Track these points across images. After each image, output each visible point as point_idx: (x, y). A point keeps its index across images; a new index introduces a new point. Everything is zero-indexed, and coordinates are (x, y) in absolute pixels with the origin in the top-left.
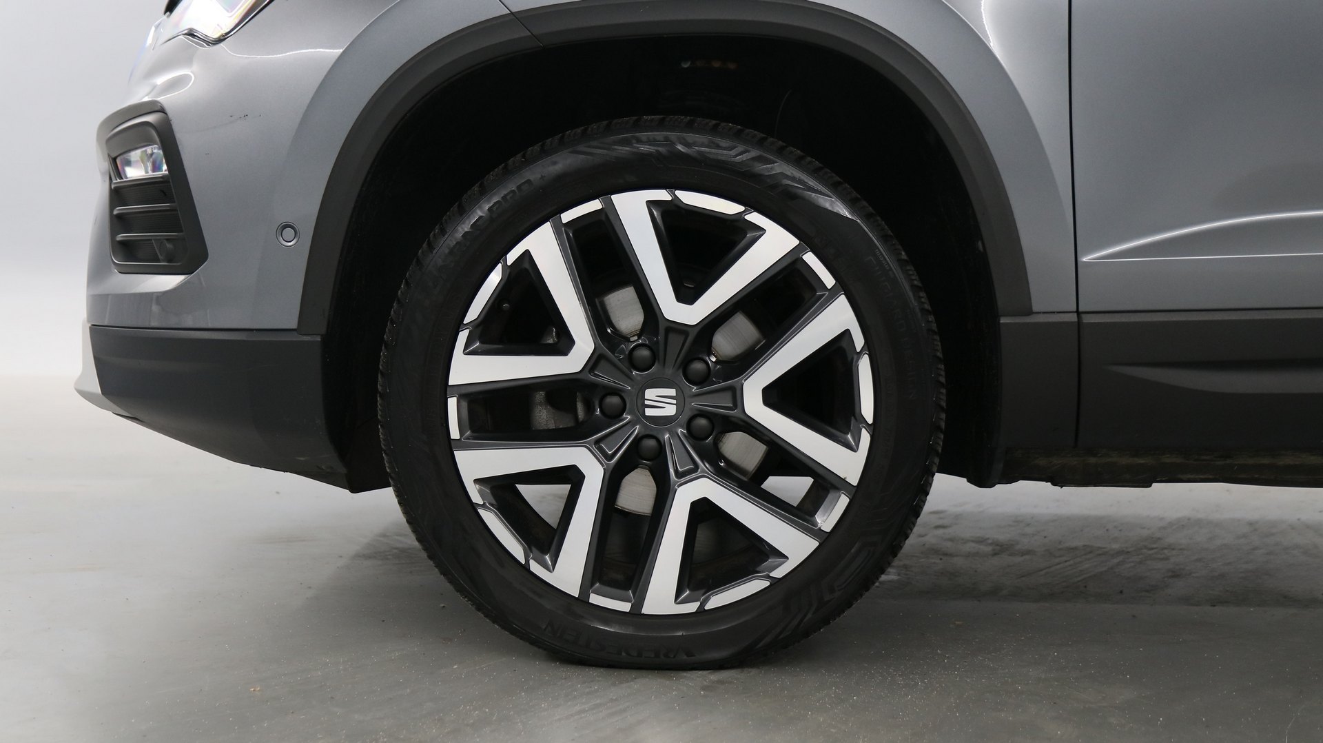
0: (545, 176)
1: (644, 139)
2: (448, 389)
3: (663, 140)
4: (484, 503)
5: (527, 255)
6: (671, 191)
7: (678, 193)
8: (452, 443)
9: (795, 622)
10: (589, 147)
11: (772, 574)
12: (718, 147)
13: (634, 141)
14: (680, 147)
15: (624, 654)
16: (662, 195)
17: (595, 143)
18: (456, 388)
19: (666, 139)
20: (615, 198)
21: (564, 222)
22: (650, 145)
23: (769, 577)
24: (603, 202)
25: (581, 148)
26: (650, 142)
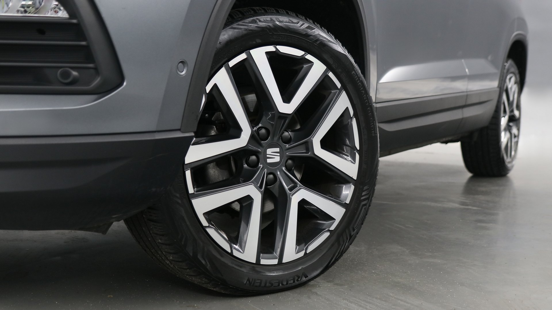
0: (221, 42)
1: (262, 20)
2: (185, 166)
3: (270, 20)
4: (209, 225)
5: (215, 86)
6: (274, 46)
7: (278, 47)
8: (190, 196)
9: (342, 248)
10: (238, 25)
11: (331, 229)
12: (293, 22)
13: (258, 21)
14: (277, 23)
15: (281, 285)
16: (271, 48)
17: (240, 23)
18: (188, 165)
19: (272, 20)
20: (252, 51)
21: (230, 67)
22: (265, 23)
23: (329, 231)
24: (247, 54)
25: (235, 26)
26: (265, 21)
